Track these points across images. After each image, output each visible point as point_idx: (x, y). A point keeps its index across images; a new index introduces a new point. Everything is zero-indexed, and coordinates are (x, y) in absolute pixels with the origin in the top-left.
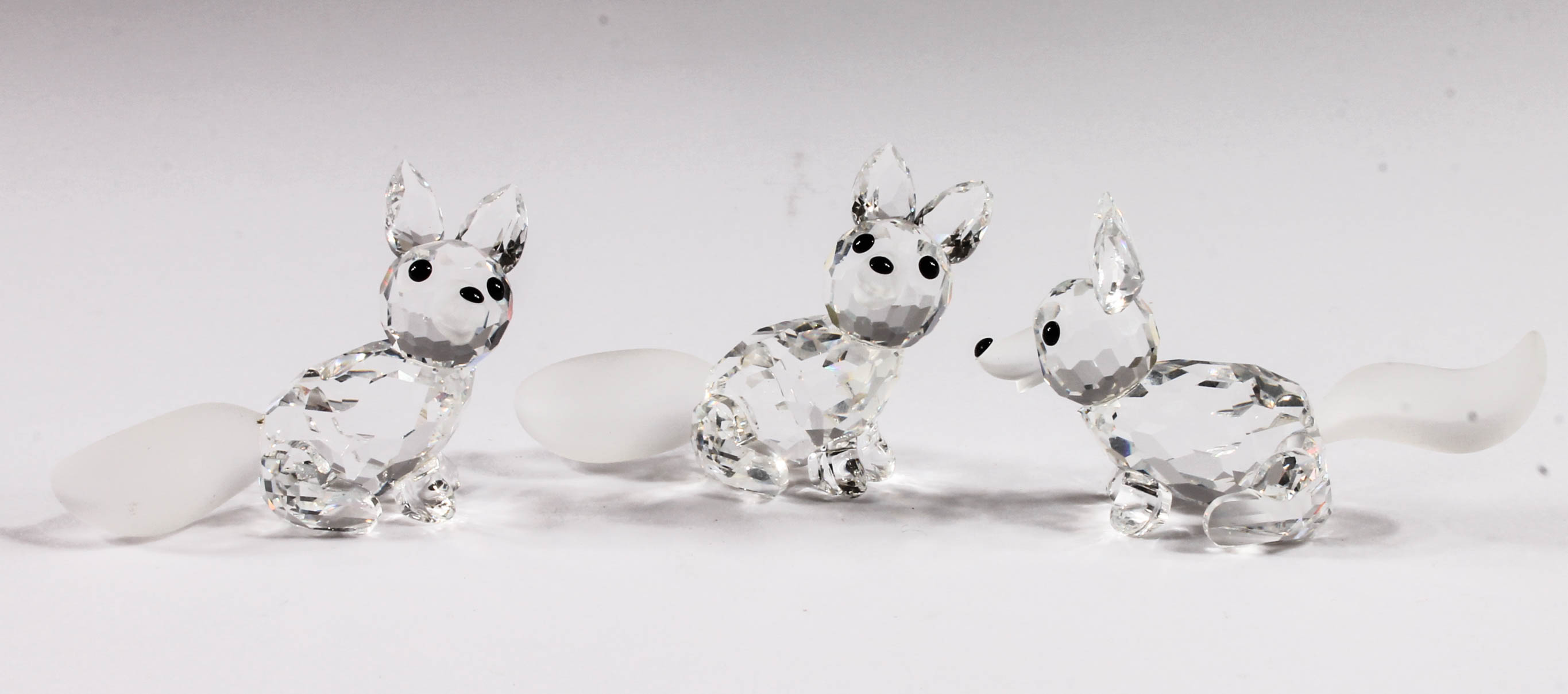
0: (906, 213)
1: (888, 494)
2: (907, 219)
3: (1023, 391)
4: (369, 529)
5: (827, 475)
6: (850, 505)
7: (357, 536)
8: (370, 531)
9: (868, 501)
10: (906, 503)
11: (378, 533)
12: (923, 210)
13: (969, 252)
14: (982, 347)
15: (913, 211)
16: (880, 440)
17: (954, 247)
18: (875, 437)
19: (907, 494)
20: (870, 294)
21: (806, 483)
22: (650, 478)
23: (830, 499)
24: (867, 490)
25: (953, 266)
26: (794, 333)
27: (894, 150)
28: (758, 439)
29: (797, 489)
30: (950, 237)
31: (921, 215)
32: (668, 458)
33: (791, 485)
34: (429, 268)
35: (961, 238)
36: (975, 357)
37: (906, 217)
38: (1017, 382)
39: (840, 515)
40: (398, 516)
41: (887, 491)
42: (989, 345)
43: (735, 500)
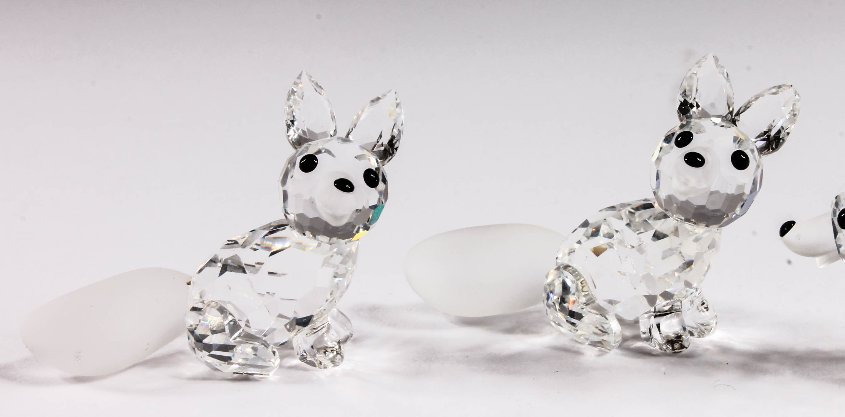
0: (724, 111)
1: (708, 350)
2: (726, 117)
3: (822, 267)
4: (271, 374)
5: (655, 332)
6: (673, 359)
7: (260, 379)
8: (272, 376)
9: (690, 356)
10: (722, 358)
11: (278, 377)
12: (740, 109)
13: (779, 146)
14: (786, 229)
15: (731, 109)
16: (703, 304)
17: (765, 142)
18: (698, 302)
19: (725, 350)
20: (685, 184)
21: (637, 338)
22: (511, 331)
23: (657, 353)
24: (691, 345)
25: (763, 157)
26: (633, 211)
27: (716, 59)
28: (597, 302)
29: (631, 343)
30: (763, 132)
31: (738, 114)
32: (530, 312)
33: (625, 339)
34: (316, 162)
35: (773, 133)
36: (780, 237)
37: (724, 115)
38: (817, 259)
39: (663, 369)
40: (297, 361)
41: (708, 347)
42: (792, 227)
43: (578, 353)
